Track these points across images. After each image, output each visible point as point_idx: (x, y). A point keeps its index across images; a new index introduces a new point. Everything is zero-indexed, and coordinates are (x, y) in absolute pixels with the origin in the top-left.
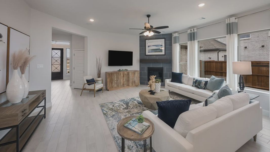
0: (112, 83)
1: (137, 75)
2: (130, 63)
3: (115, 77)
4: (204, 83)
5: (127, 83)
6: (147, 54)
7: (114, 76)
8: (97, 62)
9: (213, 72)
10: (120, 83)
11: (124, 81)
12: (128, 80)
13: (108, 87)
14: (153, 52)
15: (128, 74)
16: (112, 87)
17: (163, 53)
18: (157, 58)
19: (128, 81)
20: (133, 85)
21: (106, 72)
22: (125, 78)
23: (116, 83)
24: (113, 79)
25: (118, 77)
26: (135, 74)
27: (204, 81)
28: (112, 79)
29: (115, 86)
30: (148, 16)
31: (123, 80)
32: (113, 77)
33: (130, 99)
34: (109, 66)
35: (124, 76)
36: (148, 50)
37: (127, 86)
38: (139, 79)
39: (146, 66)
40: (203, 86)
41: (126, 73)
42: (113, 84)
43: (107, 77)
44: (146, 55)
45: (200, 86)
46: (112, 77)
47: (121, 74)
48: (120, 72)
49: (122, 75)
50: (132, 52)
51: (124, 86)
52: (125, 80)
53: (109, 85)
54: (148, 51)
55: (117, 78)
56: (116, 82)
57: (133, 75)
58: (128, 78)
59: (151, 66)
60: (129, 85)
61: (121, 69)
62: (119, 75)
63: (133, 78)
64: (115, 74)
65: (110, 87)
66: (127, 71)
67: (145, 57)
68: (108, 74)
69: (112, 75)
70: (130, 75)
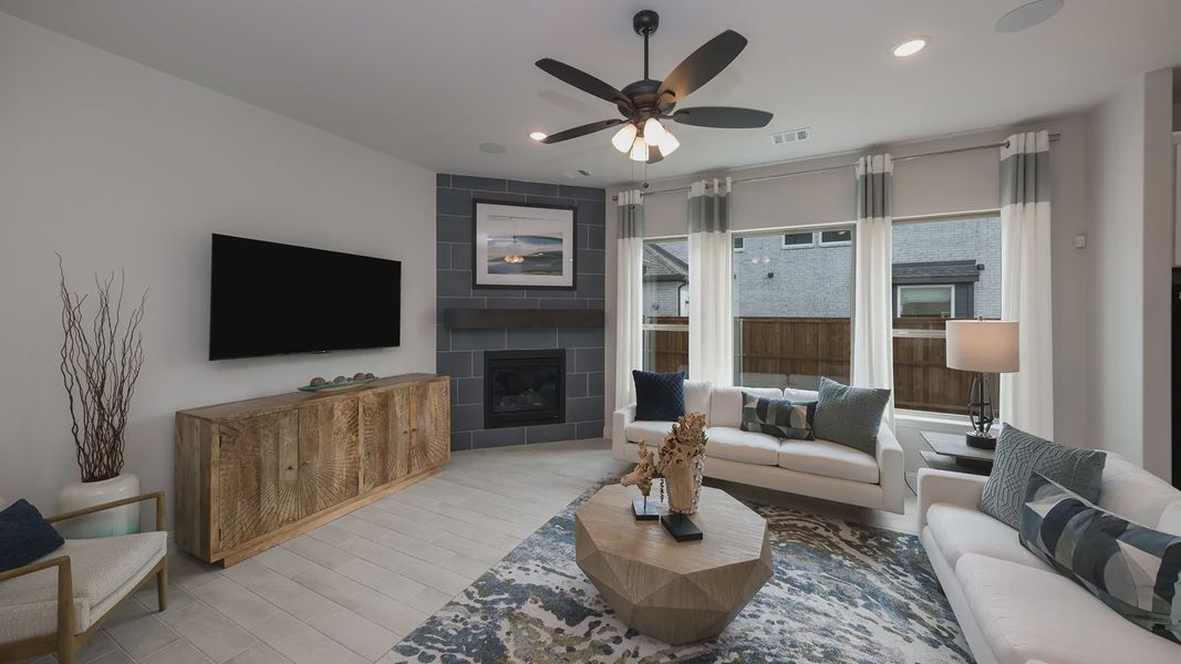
0: (258, 495)
1: (438, 402)
2: (385, 333)
3: (288, 440)
4: (805, 413)
5: (379, 468)
6: (484, 277)
7: (277, 437)
9: (675, 354)
10: (327, 479)
11: (356, 461)
14: (517, 273)
15: (385, 402)
16: (259, 527)
17: (565, 279)
18: (539, 301)
19: (384, 449)
20: (414, 470)
21: (180, 416)
22: (361, 437)
23: (297, 489)
24: (268, 462)
25: (310, 441)
26: (424, 397)
27: (804, 404)
28: (259, 467)
29: (289, 508)
31: (349, 452)
32: (268, 444)
33: (469, 595)
34: (213, 357)
35: (353, 426)
36: (489, 261)
37: (375, 486)
38: (445, 424)
39: (474, 350)
40: (804, 427)
41: (369, 397)
42: (268, 504)
43: (210, 456)
44: (476, 287)
45: (788, 425)
46: (256, 446)
47: (337, 413)
48: (325, 398)
49: (341, 420)
50: (399, 264)
51: (358, 492)
52: (361, 450)
53: (231, 517)
54: (486, 264)
55: (307, 445)
56: (290, 476)
57: (414, 406)
58: (387, 428)
59: (507, 343)
60: (390, 475)
61: (329, 377)
62: (321, 419)
63: (414, 426)
64: (287, 420)
65: (237, 537)
66: (371, 385)
67: (472, 295)
68: (214, 428)
69: (256, 433)
70: (398, 408)
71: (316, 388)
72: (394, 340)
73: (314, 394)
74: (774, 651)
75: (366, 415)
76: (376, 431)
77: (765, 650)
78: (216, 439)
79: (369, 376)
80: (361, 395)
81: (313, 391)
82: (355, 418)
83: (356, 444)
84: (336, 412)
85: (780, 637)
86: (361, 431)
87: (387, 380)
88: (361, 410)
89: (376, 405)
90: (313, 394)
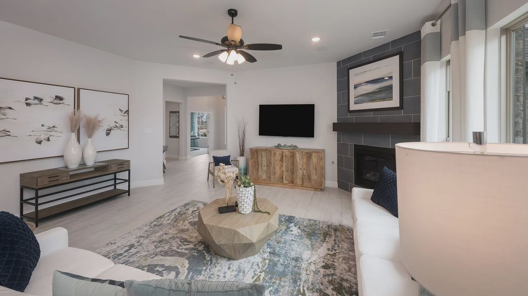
0: (258, 170)
1: (317, 161)
3: (264, 159)
5: (291, 177)
6: (353, 107)
7: (262, 156)
10: (275, 174)
11: (283, 172)
12: (293, 169)
15: (293, 156)
16: (258, 178)
17: (395, 102)
18: (379, 117)
19: (293, 171)
20: (305, 184)
22: (284, 165)
23: (266, 172)
24: (260, 162)
25: (270, 160)
26: (310, 158)
28: (258, 163)
29: (264, 177)
30: (233, 13)
31: (280, 168)
32: (260, 158)
35: (282, 160)
37: (290, 183)
38: (321, 172)
41: (287, 152)
42: (260, 173)
44: (350, 112)
46: (257, 157)
47: (277, 155)
48: (277, 150)
49: (278, 157)
50: (314, 105)
51: (283, 182)
52: (284, 168)
54: (354, 99)
55: (268, 161)
56: (265, 168)
57: (305, 160)
58: (294, 166)
59: (363, 141)
60: (295, 182)
61: (283, 144)
62: (273, 155)
63: (304, 167)
64: (264, 153)
67: (349, 116)
68: (250, 150)
69: (257, 154)
70: (298, 159)
71: (279, 146)
74: (208, 270)
75: (286, 158)
76: (289, 164)
77: (209, 268)
78: (250, 153)
79: (296, 146)
80: (284, 151)
82: (282, 157)
83: (282, 166)
85: (216, 275)
86: (284, 163)
88: (284, 155)
89: (289, 156)
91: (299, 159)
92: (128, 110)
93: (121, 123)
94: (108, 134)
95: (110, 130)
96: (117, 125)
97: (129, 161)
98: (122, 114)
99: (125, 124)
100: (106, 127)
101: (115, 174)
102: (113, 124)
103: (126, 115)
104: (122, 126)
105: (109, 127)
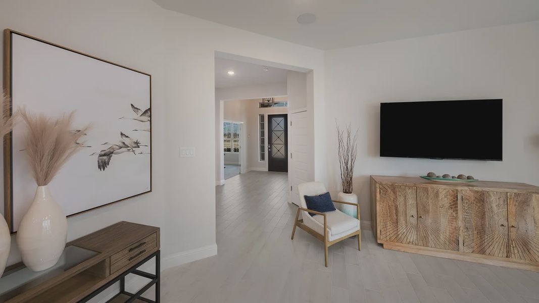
0: (397, 222)
3: (411, 201)
5: (478, 241)
7: (405, 198)
8: (340, 141)
10: (437, 232)
11: (457, 229)
12: (483, 225)
13: (378, 232)
15: (481, 199)
16: (398, 239)
19: (481, 231)
20: (514, 259)
21: (371, 177)
22: (460, 216)
23: (417, 228)
24: (401, 209)
25: (424, 206)
26: (526, 204)
28: (397, 209)
29: (412, 237)
31: (451, 222)
32: (401, 200)
34: (381, 155)
35: (454, 205)
37: (474, 252)
41: (466, 191)
42: (402, 229)
43: (376, 197)
46: (395, 199)
48: (434, 186)
49: (445, 200)
51: (458, 250)
52: (460, 223)
53: (385, 226)
55: (422, 211)
56: (413, 221)
57: (513, 209)
61: (439, 174)
62: (431, 196)
63: (512, 223)
64: (410, 191)
65: (388, 238)
66: (472, 184)
68: (378, 185)
69: (395, 193)
70: (494, 205)
72: (497, 155)
73: (429, 181)
75: (463, 203)
76: (473, 215)
78: (378, 190)
79: (470, 178)
80: (459, 188)
81: (429, 179)
82: (455, 202)
83: (456, 218)
84: (440, 195)
86: (460, 212)
87: (485, 183)
88: (459, 197)
89: (473, 198)
90: (427, 181)
91: (498, 206)
92: (150, 109)
93: (135, 137)
94: (103, 165)
95: (109, 154)
96: (127, 141)
97: (156, 231)
98: (137, 116)
99: (144, 138)
100: (99, 148)
101: (121, 279)
102: (117, 140)
103: (146, 118)
104: (137, 144)
105: (106, 148)
